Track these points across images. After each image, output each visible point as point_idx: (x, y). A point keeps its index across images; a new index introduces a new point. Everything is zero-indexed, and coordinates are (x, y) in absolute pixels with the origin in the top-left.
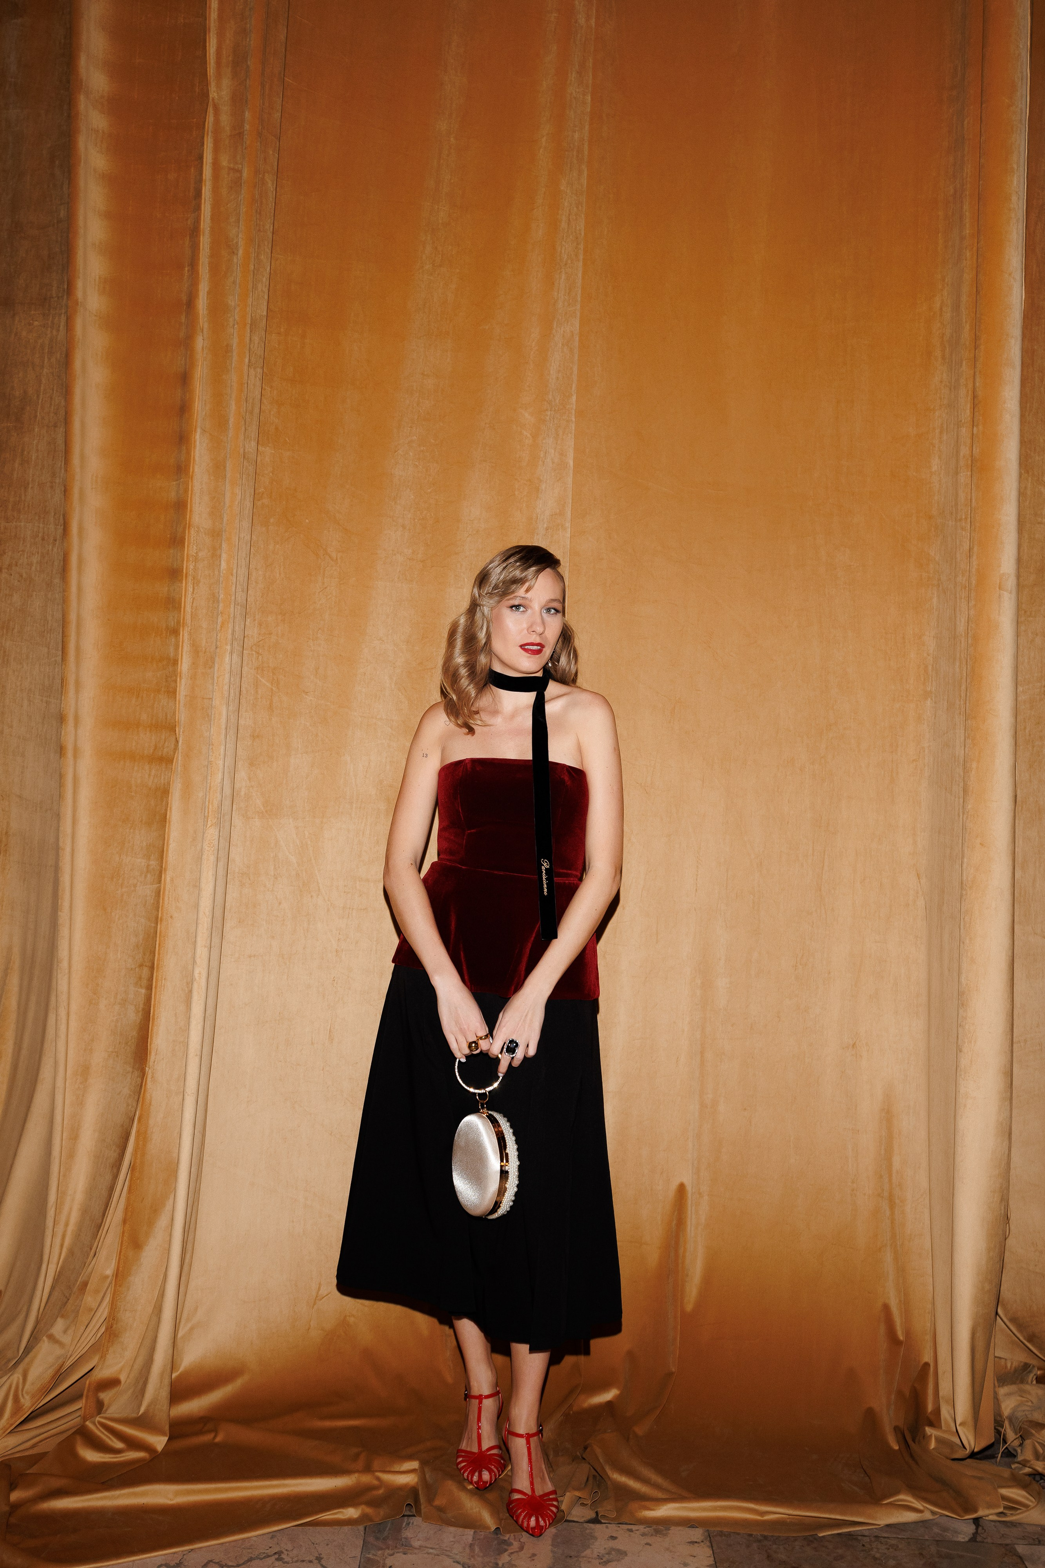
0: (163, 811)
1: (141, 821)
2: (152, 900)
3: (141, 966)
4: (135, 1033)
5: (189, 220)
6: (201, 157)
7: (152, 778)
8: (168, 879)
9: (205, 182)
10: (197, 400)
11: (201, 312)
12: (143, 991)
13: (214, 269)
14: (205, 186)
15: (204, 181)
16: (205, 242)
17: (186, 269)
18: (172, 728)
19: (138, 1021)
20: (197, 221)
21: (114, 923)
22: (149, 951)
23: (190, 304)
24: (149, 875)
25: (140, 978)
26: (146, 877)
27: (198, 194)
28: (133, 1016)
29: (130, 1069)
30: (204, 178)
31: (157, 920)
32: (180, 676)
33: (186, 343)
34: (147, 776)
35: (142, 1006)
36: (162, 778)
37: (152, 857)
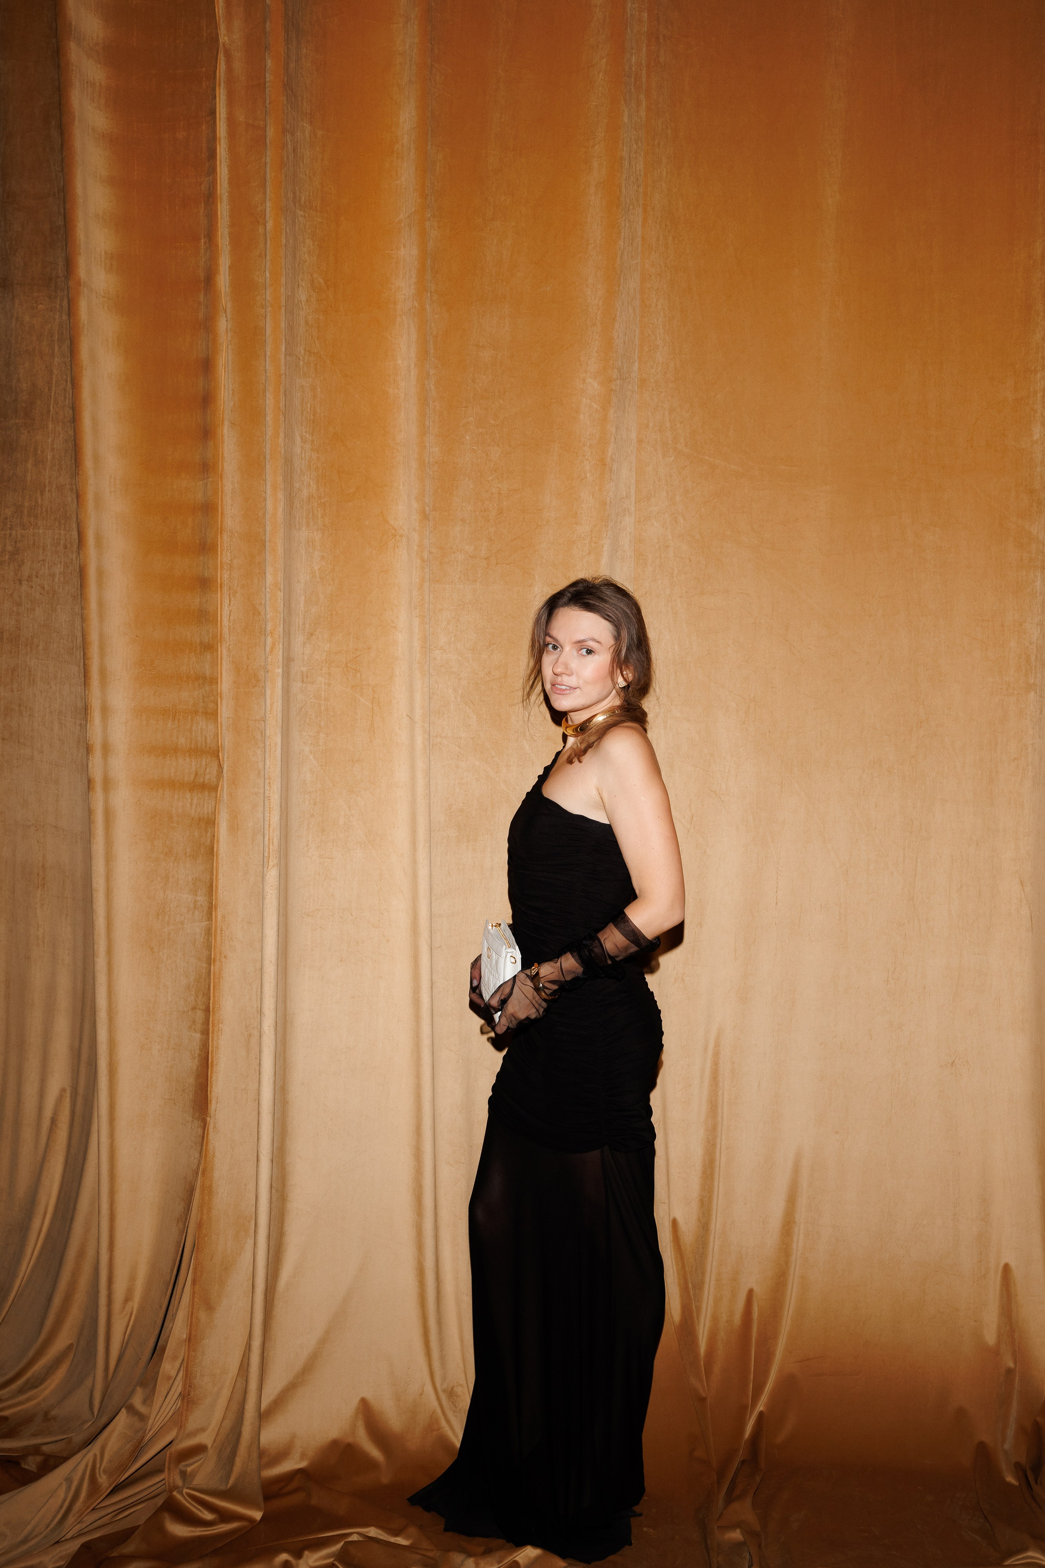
0: (208, 842)
1: (185, 854)
2: (202, 939)
3: (194, 1009)
4: (191, 1080)
5: (203, 186)
6: (213, 113)
7: (194, 806)
8: (219, 917)
9: (220, 140)
10: (223, 388)
11: (223, 290)
12: (198, 1036)
13: (235, 240)
14: (220, 145)
15: (218, 139)
16: (223, 209)
17: (203, 241)
18: (215, 753)
19: (195, 1068)
20: (213, 185)
21: (162, 962)
22: (202, 993)
23: (209, 280)
24: (197, 912)
25: (194, 1022)
26: (193, 914)
27: (212, 155)
28: (189, 1063)
29: (190, 1119)
30: (218, 135)
31: (210, 961)
32: (221, 696)
33: (207, 325)
34: (188, 805)
35: (197, 1052)
36: (206, 806)
37: (199, 893)
